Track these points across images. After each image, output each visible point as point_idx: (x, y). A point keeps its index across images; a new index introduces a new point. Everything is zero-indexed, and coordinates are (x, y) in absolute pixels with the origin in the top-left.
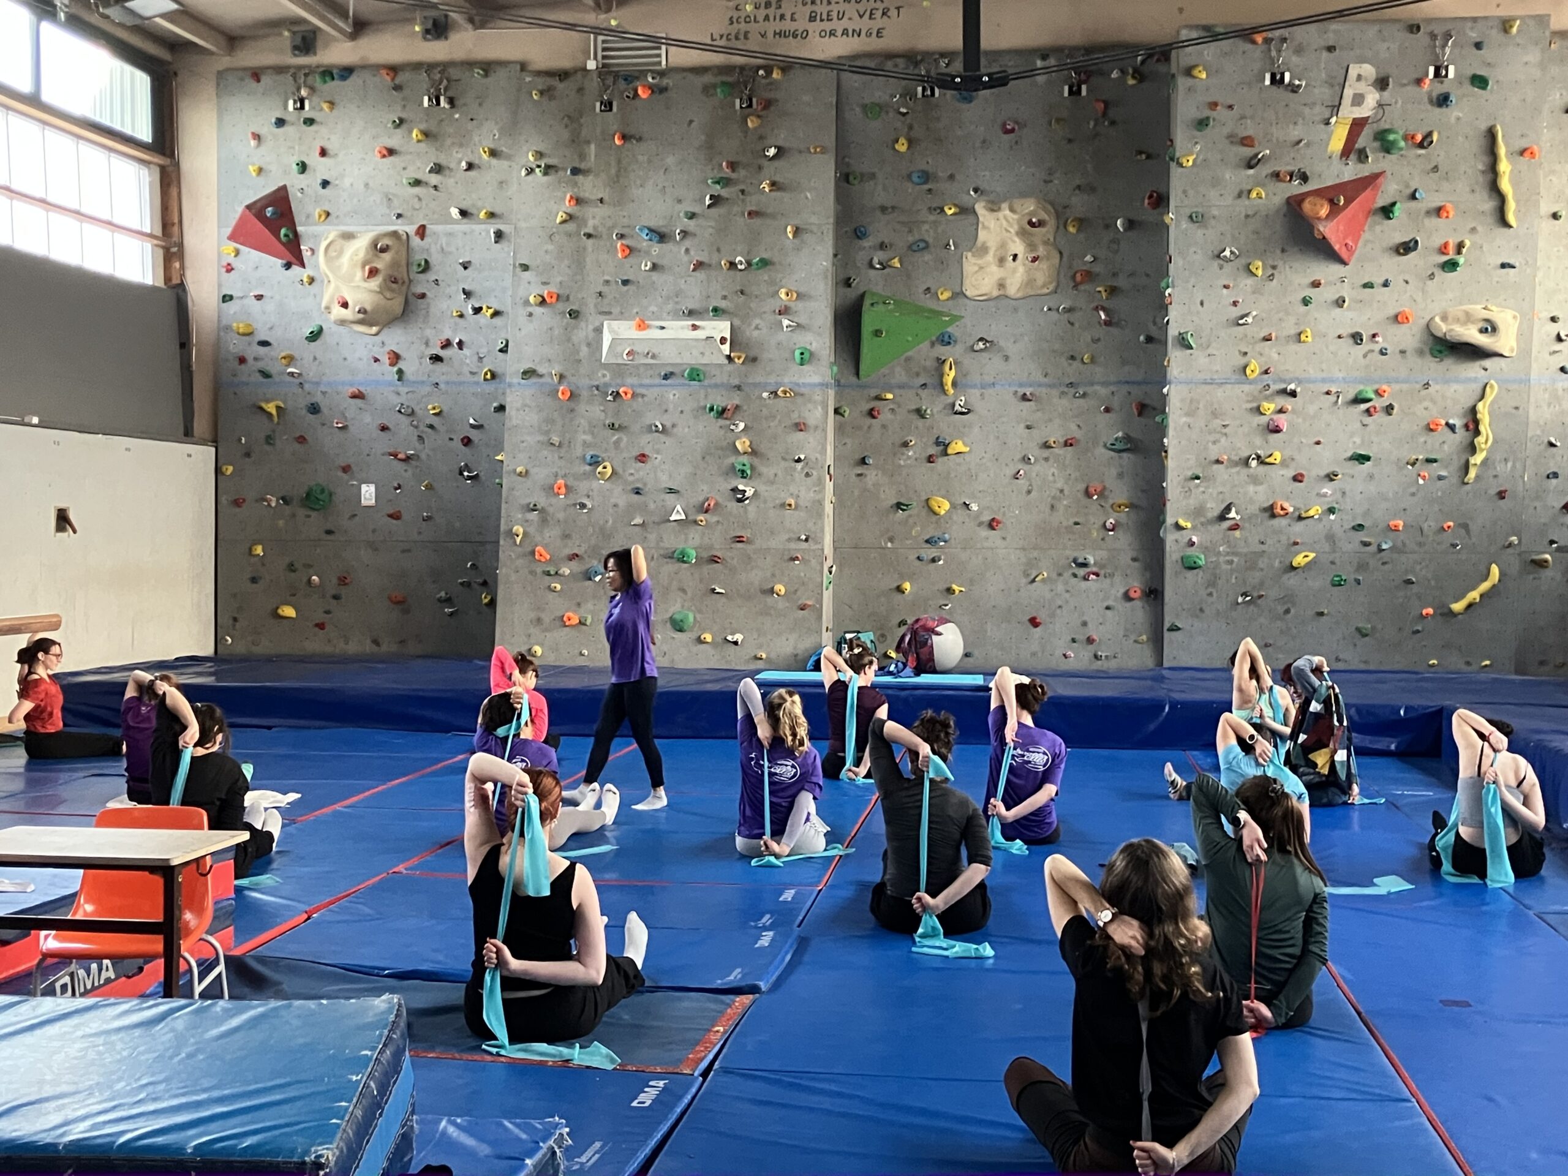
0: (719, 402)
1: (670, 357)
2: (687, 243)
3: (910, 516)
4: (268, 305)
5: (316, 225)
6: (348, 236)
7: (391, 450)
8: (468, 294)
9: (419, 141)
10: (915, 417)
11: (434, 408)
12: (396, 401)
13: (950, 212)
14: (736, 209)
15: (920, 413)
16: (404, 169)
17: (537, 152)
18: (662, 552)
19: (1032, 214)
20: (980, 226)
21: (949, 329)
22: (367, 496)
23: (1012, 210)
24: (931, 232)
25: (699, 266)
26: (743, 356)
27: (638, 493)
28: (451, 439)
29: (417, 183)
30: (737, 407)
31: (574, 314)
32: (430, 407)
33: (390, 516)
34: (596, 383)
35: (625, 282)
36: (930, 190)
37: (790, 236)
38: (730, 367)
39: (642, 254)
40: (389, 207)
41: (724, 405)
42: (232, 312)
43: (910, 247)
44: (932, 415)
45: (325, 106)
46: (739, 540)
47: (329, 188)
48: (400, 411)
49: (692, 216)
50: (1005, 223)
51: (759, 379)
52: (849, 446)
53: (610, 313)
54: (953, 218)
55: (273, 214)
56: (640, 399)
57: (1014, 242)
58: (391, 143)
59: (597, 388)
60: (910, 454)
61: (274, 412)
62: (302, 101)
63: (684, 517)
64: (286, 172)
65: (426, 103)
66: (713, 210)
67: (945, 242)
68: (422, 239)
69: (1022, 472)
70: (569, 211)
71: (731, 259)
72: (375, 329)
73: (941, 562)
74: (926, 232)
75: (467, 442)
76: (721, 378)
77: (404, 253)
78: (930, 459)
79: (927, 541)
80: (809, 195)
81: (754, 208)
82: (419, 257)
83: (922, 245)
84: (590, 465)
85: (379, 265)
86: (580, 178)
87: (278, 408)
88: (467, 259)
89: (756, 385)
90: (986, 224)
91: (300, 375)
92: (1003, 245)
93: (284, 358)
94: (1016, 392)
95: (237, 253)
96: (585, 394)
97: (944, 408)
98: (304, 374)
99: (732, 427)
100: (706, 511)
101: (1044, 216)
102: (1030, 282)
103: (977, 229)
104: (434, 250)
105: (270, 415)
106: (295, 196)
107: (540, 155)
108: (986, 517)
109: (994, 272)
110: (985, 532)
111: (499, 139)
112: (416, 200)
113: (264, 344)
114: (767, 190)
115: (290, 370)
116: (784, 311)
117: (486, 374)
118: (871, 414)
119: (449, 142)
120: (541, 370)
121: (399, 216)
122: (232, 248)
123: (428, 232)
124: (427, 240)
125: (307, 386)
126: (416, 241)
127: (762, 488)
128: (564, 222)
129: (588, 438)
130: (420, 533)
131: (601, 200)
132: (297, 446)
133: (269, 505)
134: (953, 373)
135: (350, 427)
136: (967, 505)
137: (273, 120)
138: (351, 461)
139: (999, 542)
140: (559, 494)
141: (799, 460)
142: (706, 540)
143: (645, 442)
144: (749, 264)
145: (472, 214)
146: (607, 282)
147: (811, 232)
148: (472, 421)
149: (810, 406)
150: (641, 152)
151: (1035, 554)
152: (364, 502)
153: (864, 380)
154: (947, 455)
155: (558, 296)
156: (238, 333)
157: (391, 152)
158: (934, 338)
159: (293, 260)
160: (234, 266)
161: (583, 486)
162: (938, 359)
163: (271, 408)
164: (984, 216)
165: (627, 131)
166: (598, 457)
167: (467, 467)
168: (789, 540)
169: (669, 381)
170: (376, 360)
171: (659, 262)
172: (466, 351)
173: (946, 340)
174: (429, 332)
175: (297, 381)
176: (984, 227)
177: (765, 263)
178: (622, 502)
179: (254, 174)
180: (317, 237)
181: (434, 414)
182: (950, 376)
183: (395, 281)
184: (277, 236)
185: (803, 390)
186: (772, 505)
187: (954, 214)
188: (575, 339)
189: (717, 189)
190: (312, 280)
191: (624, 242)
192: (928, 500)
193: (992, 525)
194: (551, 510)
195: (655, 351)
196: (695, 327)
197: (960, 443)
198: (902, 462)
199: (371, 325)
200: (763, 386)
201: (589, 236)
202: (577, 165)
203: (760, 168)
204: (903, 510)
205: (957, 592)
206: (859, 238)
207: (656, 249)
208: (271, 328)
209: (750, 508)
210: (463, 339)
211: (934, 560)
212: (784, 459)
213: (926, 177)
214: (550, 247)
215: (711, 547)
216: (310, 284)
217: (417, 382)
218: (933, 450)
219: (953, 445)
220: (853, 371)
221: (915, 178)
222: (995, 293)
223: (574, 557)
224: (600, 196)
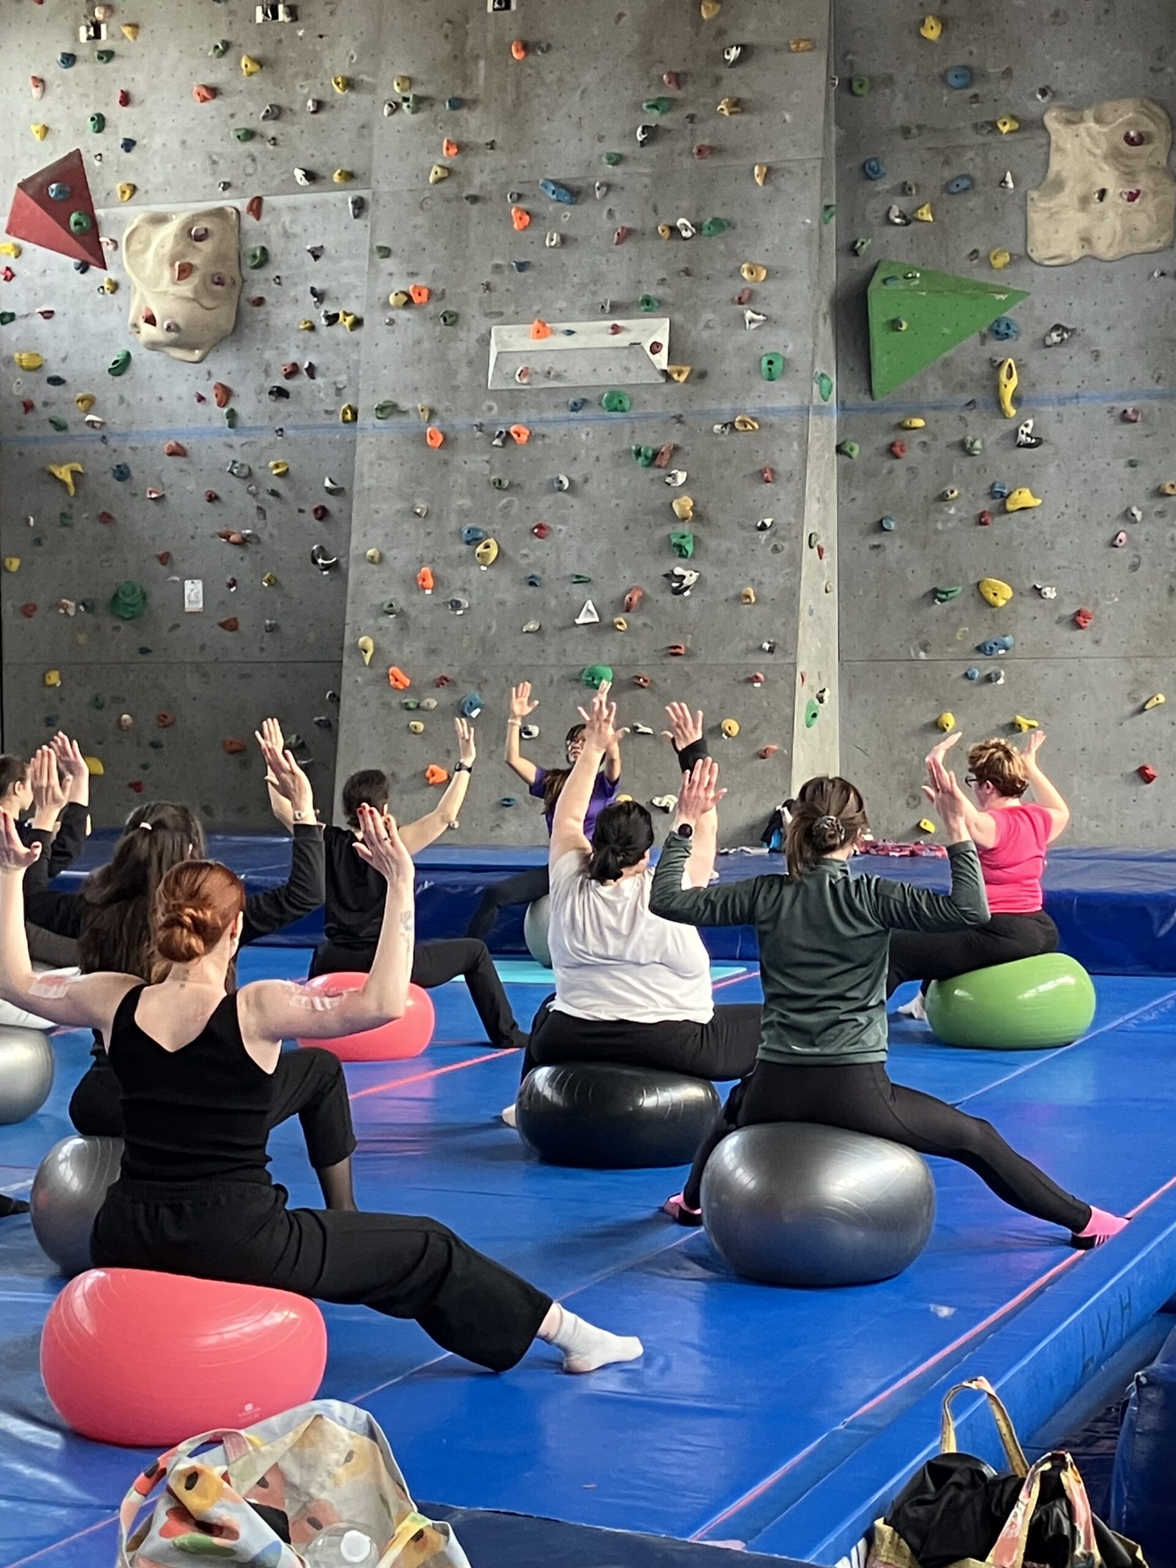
0: (649, 441)
1: (580, 375)
2: (612, 201)
3: (953, 609)
4: (60, 326)
5: (118, 205)
6: (159, 220)
7: (224, 530)
8: (319, 296)
9: (250, 74)
10: (956, 453)
11: (277, 466)
12: (228, 456)
13: (1005, 129)
14: (680, 145)
15: (965, 448)
16: (232, 116)
17: (404, 78)
18: (564, 672)
19: (1130, 123)
20: (1053, 146)
21: (1006, 314)
22: (193, 598)
23: (1098, 120)
24: (978, 160)
25: (626, 235)
26: (687, 370)
27: (532, 584)
28: (301, 511)
29: (249, 135)
30: (676, 449)
31: (450, 319)
32: (272, 464)
33: (223, 625)
34: (477, 421)
35: (522, 267)
36: (976, 96)
37: (759, 180)
38: (667, 389)
39: (547, 223)
40: (214, 174)
41: (656, 446)
42: (14, 338)
43: (946, 188)
44: (983, 450)
45: (126, 31)
46: (674, 652)
47: (135, 149)
48: (231, 472)
49: (617, 160)
50: (1087, 141)
51: (711, 405)
52: (859, 501)
53: (501, 314)
54: (1009, 138)
55: (59, 191)
56: (540, 443)
57: (1102, 170)
58: (212, 79)
59: (480, 428)
60: (952, 511)
61: (68, 479)
62: (97, 26)
63: (597, 620)
64: (79, 132)
65: (259, 17)
66: (647, 150)
67: (998, 176)
68: (258, 218)
69: (1122, 536)
70: (447, 163)
71: (671, 223)
72: (198, 354)
73: (1001, 681)
74: (971, 163)
75: (322, 513)
76: (656, 406)
77: (234, 242)
78: (981, 520)
79: (979, 649)
80: (788, 117)
81: (706, 142)
82: (254, 245)
83: (965, 183)
84: (468, 543)
85: (196, 260)
86: (464, 112)
87: (74, 473)
88: (318, 245)
89: (703, 414)
90: (1061, 144)
91: (102, 424)
92: (1086, 177)
93: (81, 400)
94: (1111, 410)
95: (19, 252)
96: (463, 437)
97: (1003, 438)
98: (108, 422)
99: (669, 480)
100: (628, 610)
101: (1148, 126)
102: (1130, 231)
103: (1047, 154)
104: (274, 231)
105: (64, 484)
106: (91, 164)
107: (409, 81)
108: (1069, 610)
109: (1075, 221)
110: (1067, 634)
111: (358, 63)
112: (249, 161)
113: (56, 381)
114: (726, 113)
115: (90, 417)
116: (744, 299)
117: (345, 412)
118: (892, 451)
119: (290, 71)
120: (404, 405)
121: (227, 186)
122: (9, 245)
123: (265, 206)
124: (265, 219)
125: (113, 442)
126: (249, 221)
127: (710, 572)
128: (439, 181)
129: (466, 502)
130: (262, 650)
131: (492, 145)
132: (101, 527)
133: (66, 613)
134: (1013, 383)
135: (168, 495)
136: (1038, 591)
137: (59, 57)
138: (169, 547)
139: (1089, 648)
140: (424, 588)
141: (763, 527)
142: (627, 652)
143: (544, 508)
144: (698, 227)
145: (324, 178)
146: (497, 268)
147: (790, 172)
148: (328, 483)
149: (782, 443)
150: (551, 65)
151: (1146, 664)
152: (188, 607)
153: (880, 399)
154: (1006, 512)
155: (430, 293)
156: (22, 367)
157: (213, 92)
158: (984, 330)
159: (90, 259)
160: (14, 270)
161: (457, 576)
162: (992, 361)
163: (64, 473)
164: (1057, 130)
165: (531, 38)
166: (477, 530)
167: (323, 552)
168: (748, 651)
169: (579, 414)
170: (201, 399)
171: (571, 232)
172: (319, 381)
173: (1000, 331)
174: (269, 355)
175: (100, 433)
176: (1059, 149)
177: (719, 224)
178: (510, 598)
179: (38, 137)
180: (120, 223)
181: (277, 475)
182: (1009, 386)
183: (220, 282)
184: (65, 224)
185: (771, 419)
186: (723, 597)
187: (1010, 132)
188: (451, 355)
189: (654, 118)
190: (115, 286)
191: (521, 205)
192: (978, 584)
193: (1077, 621)
194: (412, 612)
195: (559, 367)
196: (616, 329)
197: (1027, 493)
198: (940, 526)
199: (192, 348)
200: (714, 416)
201: (474, 199)
202: (458, 93)
203: (718, 80)
204: (941, 600)
205: (1025, 728)
206: (869, 178)
207: (568, 213)
208: (64, 359)
209: (692, 603)
210: (314, 362)
211: (988, 679)
212: (742, 527)
213: (970, 75)
214: (420, 220)
215: (634, 663)
216: (113, 292)
217: (256, 428)
218: (985, 505)
219: (1015, 495)
220: (864, 385)
221: (952, 81)
222: (1076, 253)
223: (442, 681)
224: (489, 140)
